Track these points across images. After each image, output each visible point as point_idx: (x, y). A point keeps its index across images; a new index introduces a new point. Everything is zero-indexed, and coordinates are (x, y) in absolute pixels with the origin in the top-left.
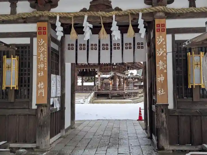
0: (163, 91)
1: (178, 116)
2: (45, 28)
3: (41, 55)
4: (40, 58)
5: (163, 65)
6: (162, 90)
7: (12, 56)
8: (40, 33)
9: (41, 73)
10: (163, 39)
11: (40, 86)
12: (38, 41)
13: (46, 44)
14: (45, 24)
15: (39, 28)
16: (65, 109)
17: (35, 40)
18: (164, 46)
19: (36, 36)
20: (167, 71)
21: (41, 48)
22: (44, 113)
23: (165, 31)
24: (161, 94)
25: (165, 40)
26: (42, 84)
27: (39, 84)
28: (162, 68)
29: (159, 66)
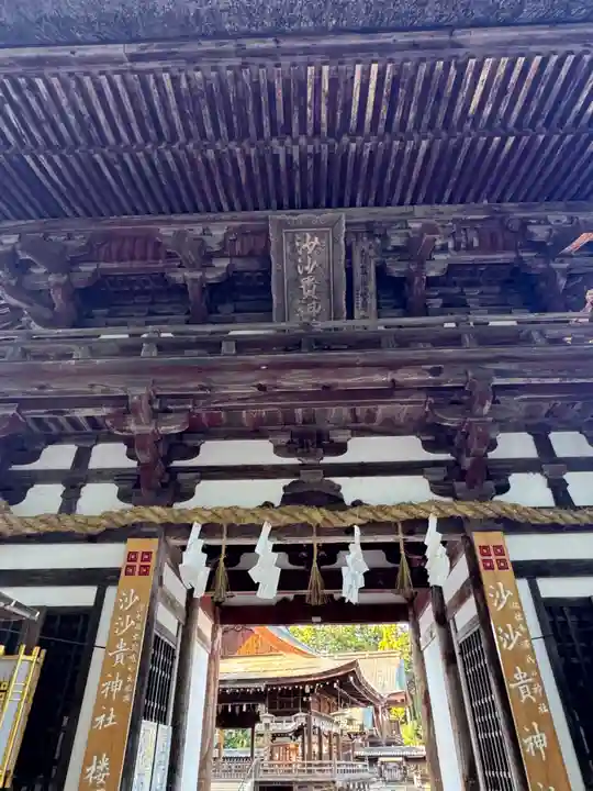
2: (149, 554)
3: (121, 646)
4: (114, 655)
5: (531, 685)
7: (23, 647)
8: (130, 571)
9: (108, 715)
10: (509, 593)
11: (94, 775)
12: (119, 595)
13: (144, 607)
14: (152, 545)
15: (131, 557)
17: (111, 592)
18: (518, 617)
19: (115, 582)
20: (548, 707)
21: (124, 620)
23: (510, 566)
25: (516, 596)
26: (104, 763)
27: (90, 765)
28: (529, 695)
29: (517, 689)
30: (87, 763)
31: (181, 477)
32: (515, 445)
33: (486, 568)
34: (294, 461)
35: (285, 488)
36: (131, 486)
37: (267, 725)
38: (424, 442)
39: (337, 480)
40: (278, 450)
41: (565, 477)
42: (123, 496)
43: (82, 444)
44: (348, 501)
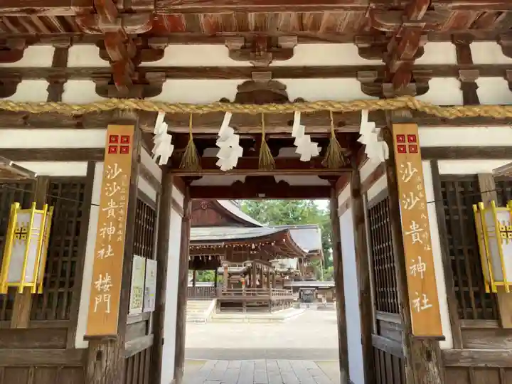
0: (425, 301)
2: (128, 137)
3: (112, 204)
4: (107, 211)
5: (421, 233)
6: (422, 298)
7: (35, 204)
8: (112, 150)
9: (107, 249)
10: (415, 170)
11: (101, 286)
12: (105, 168)
13: (126, 178)
14: (129, 130)
15: (113, 139)
16: (163, 344)
17: (99, 167)
18: (419, 187)
19: (102, 159)
20: (431, 247)
21: (112, 186)
22: (107, 363)
23: (419, 150)
24: (422, 308)
25: (420, 173)
26: (107, 279)
27: (98, 280)
28: (418, 239)
29: (410, 235)
30: (95, 278)
31: (149, 75)
32: (439, 52)
33: (399, 151)
34: (246, 64)
35: (239, 87)
36: (107, 82)
37: (226, 268)
38: (360, 49)
39: (283, 81)
40: (233, 53)
41: (476, 81)
42: (101, 91)
43: (58, 45)
44: (291, 99)
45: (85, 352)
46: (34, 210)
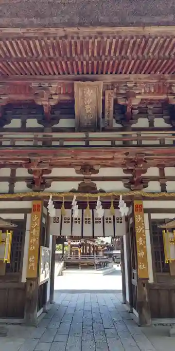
0: (143, 266)
1: (158, 289)
2: (39, 205)
3: (34, 230)
4: (33, 233)
5: (143, 241)
8: (34, 210)
9: (33, 247)
10: (141, 218)
11: (31, 260)
12: (32, 217)
13: (39, 221)
14: (40, 202)
15: (34, 206)
17: (29, 215)
18: (143, 224)
19: (30, 213)
20: (146, 246)
21: (34, 224)
22: (34, 287)
23: (143, 210)
24: (142, 268)
25: (143, 219)
27: (30, 258)
29: (139, 242)
31: (47, 180)
33: (136, 211)
34: (82, 175)
35: (79, 185)
36: (31, 183)
38: (123, 170)
39: (95, 182)
40: (77, 172)
41: (166, 183)
42: (28, 186)
43: (12, 168)
44: (98, 189)
45: (25, 284)
46: (7, 233)
